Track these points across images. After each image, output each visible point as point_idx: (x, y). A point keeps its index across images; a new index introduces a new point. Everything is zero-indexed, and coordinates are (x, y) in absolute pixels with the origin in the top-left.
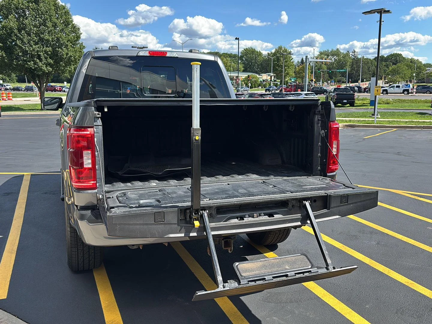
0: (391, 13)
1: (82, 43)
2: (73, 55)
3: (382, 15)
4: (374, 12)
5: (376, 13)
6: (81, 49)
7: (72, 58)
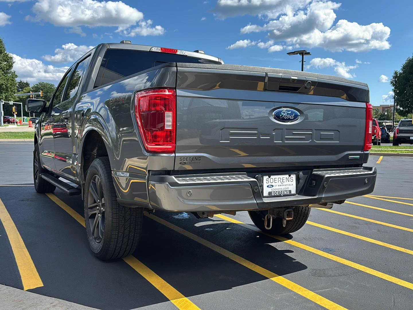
0: (310, 55)
1: (14, 72)
2: (4, 83)
3: (304, 56)
4: (297, 54)
5: (298, 54)
6: (13, 78)
7: (4, 86)
